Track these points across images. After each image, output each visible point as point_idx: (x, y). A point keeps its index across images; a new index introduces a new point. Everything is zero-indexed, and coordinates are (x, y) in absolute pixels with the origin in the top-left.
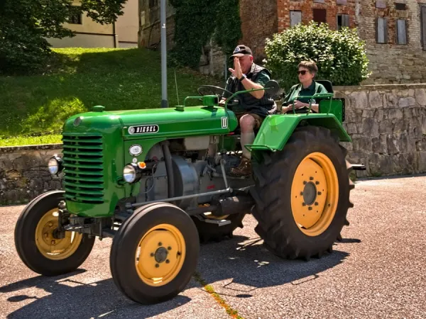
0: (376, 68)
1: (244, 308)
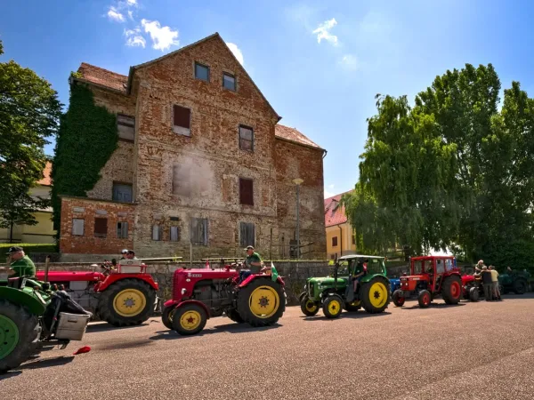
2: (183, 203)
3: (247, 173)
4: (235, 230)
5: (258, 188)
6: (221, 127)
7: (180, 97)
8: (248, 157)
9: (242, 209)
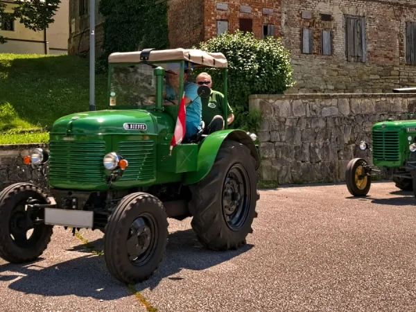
0: (300, 78)
1: (164, 306)
4: (400, 35)
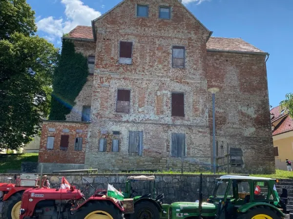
2: (124, 119)
3: (178, 88)
4: (167, 140)
5: (189, 101)
6: (156, 52)
7: (125, 35)
8: (179, 73)
9: (173, 120)
